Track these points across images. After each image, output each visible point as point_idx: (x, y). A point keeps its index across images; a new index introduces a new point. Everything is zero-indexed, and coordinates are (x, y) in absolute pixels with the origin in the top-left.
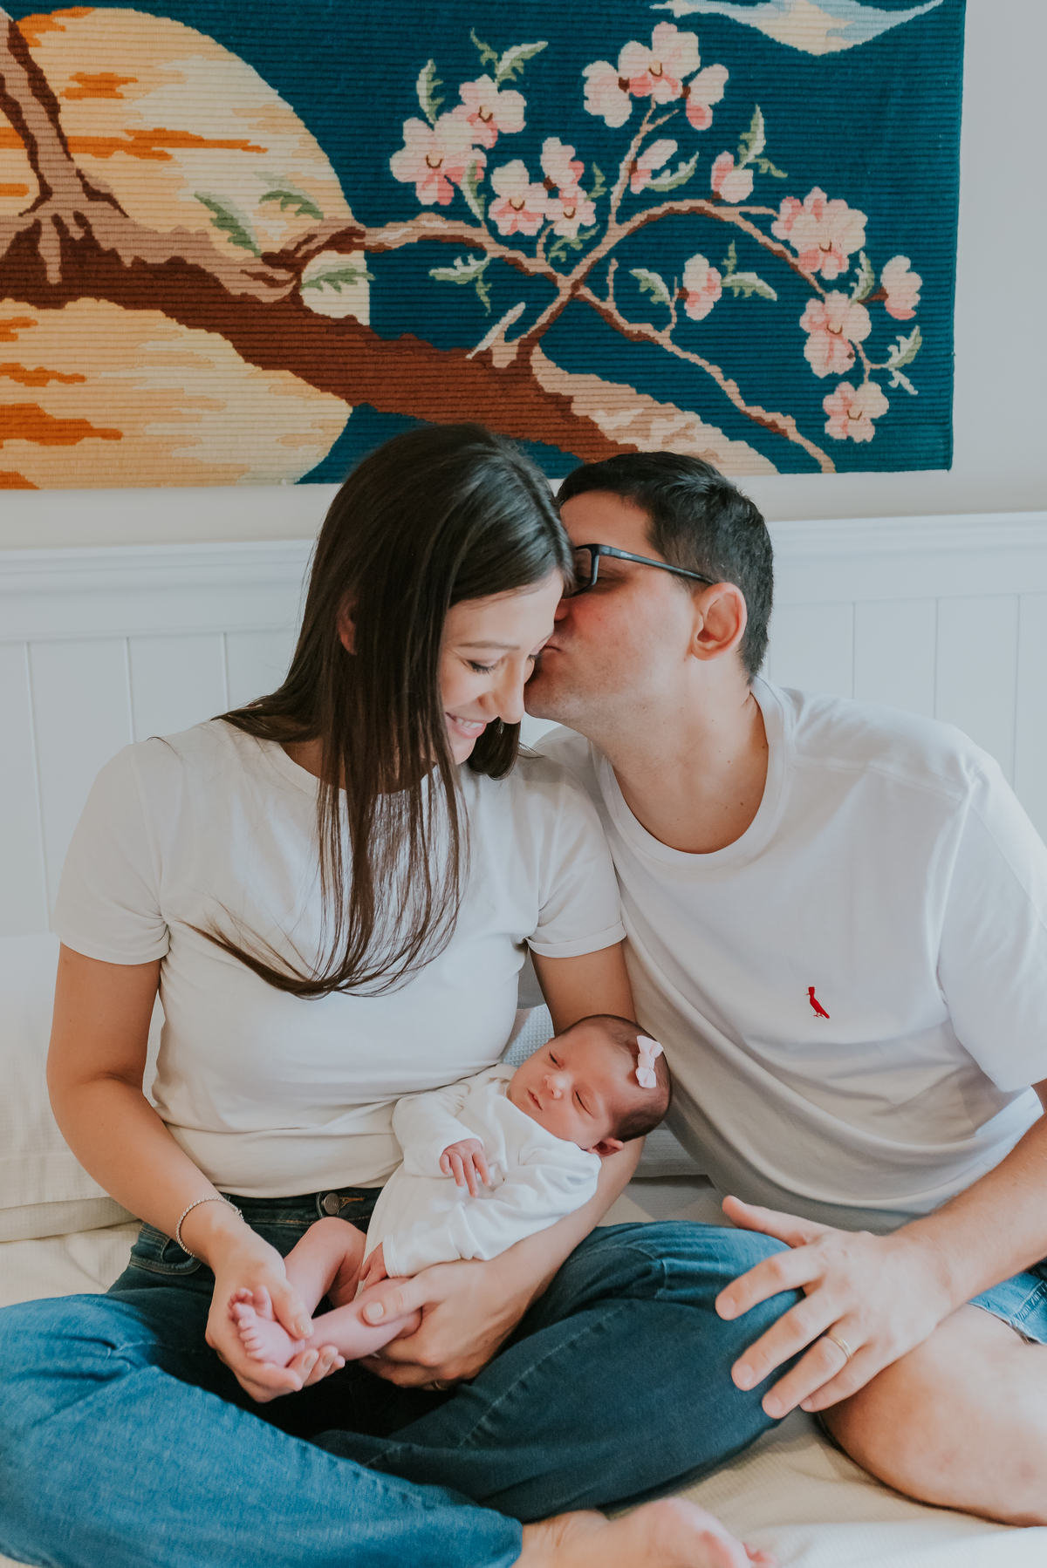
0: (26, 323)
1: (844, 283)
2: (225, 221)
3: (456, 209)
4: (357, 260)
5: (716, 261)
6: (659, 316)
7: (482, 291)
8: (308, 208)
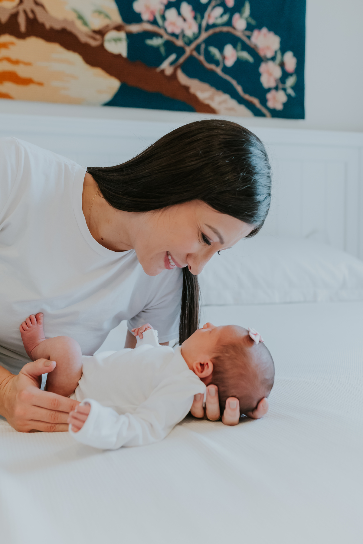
0: (12, 43)
1: (273, 59)
2: (80, 17)
3: (154, 22)
4: (122, 35)
5: (235, 47)
6: (217, 63)
7: (162, 50)
8: (107, 16)
